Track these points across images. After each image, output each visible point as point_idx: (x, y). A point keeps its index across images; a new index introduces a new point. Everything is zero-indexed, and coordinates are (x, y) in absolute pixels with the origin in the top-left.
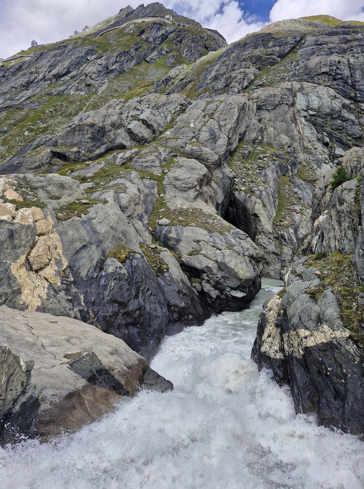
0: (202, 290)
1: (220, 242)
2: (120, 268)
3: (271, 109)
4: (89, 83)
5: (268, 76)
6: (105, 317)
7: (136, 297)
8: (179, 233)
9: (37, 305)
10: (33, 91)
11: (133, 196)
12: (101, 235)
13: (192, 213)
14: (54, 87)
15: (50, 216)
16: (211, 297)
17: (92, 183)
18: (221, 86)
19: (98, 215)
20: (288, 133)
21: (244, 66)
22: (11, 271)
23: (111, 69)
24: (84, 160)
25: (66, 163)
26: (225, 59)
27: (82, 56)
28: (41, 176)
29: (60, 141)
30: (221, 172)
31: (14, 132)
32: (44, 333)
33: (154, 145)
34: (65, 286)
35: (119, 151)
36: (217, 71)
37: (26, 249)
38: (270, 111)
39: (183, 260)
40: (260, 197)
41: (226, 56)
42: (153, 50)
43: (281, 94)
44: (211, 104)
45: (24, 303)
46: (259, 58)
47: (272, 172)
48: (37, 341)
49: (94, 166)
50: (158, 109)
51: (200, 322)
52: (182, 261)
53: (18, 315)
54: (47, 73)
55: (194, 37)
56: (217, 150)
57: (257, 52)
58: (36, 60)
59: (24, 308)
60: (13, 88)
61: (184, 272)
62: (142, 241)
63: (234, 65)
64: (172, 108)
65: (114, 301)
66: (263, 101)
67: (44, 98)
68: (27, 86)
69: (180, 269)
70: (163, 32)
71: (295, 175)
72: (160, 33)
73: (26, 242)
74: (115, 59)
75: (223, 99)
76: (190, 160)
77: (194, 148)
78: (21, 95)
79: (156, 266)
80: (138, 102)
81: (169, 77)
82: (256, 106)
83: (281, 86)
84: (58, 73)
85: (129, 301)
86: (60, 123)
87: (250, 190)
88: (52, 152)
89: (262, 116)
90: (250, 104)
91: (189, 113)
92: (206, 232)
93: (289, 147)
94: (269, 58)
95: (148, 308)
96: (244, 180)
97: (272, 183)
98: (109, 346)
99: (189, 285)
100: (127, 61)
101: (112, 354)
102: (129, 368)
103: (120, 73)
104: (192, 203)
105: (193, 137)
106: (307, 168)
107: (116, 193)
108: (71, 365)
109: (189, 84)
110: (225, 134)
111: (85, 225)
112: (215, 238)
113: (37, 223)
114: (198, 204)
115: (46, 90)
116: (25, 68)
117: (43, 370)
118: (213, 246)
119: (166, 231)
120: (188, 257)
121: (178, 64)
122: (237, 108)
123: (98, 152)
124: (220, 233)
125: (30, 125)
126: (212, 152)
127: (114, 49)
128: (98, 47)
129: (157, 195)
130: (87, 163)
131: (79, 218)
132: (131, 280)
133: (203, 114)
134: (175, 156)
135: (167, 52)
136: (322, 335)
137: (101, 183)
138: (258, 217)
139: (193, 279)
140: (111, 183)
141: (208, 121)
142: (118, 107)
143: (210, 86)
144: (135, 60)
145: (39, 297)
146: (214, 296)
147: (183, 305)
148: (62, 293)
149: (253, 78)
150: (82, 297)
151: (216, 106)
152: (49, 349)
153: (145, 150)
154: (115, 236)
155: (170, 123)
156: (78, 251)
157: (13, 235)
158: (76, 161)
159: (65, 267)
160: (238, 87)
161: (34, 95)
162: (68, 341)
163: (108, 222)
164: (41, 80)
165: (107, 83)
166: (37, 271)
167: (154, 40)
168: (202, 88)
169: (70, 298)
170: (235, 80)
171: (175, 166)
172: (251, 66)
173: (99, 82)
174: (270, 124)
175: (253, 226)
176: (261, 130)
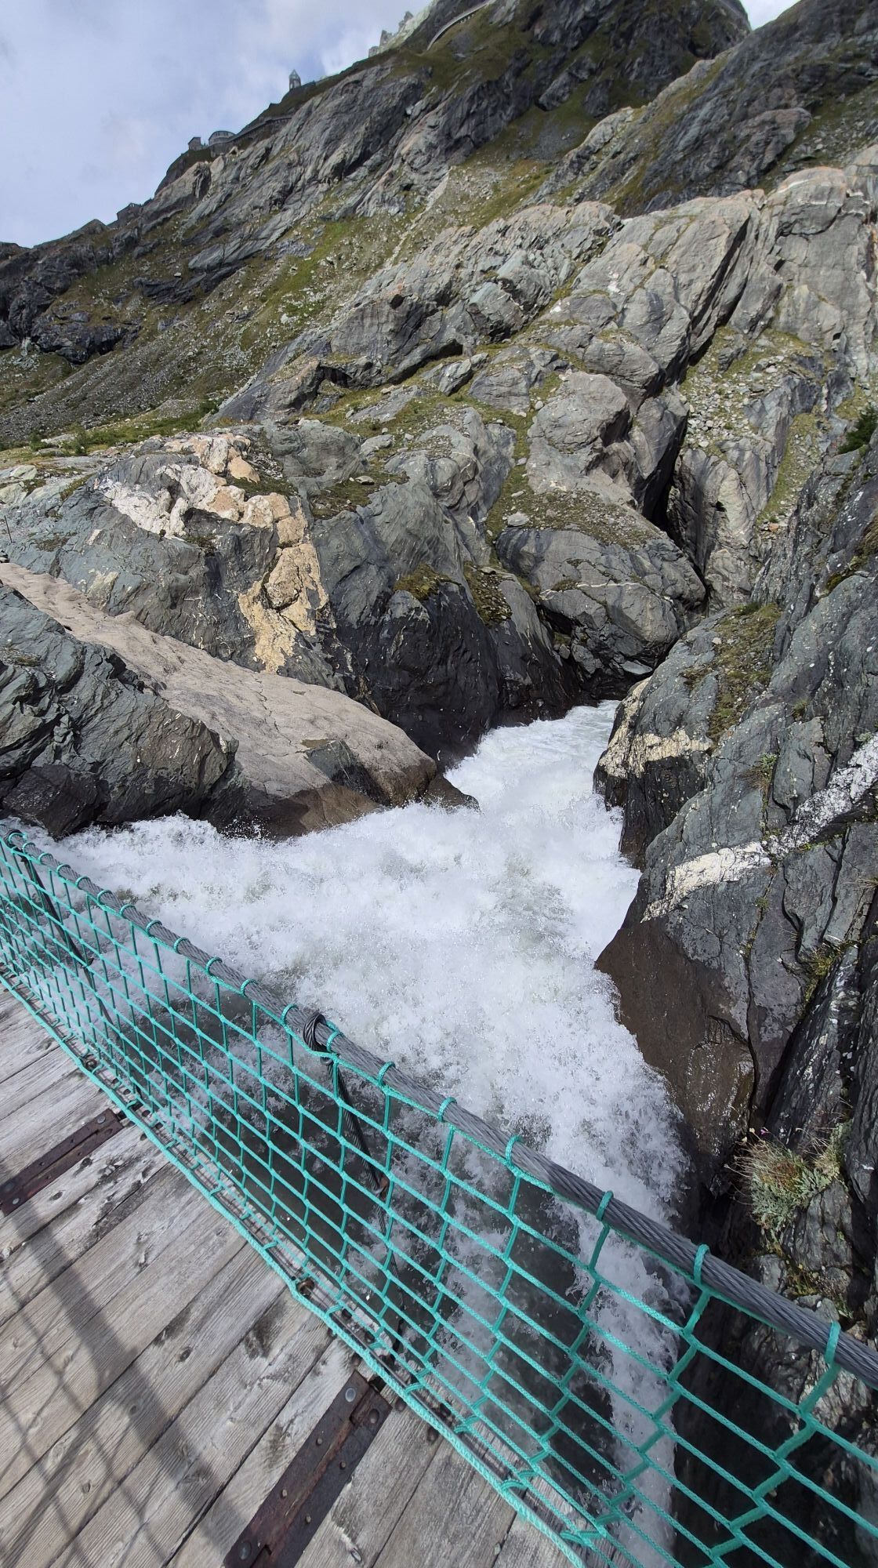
0: (571, 657)
1: (620, 567)
2: (418, 610)
3: (814, 231)
4: (408, 181)
5: (834, 128)
6: (385, 692)
7: (443, 661)
8: (541, 545)
9: (277, 665)
10: (295, 213)
11: (461, 463)
12: (389, 547)
13: (577, 501)
14: (336, 199)
15: (300, 511)
16: (584, 671)
17: (389, 436)
18: (707, 169)
19: (388, 506)
20: (843, 300)
21: (775, 103)
22: (239, 609)
23: (458, 135)
24: (380, 385)
25: (348, 391)
26: (732, 81)
27: (395, 107)
28: (290, 429)
29: (335, 343)
30: (659, 404)
31: (262, 316)
32: (281, 708)
33: (523, 341)
34: (323, 637)
35: (448, 359)
36: (705, 122)
37: (262, 570)
38: (811, 237)
39: (544, 598)
40: (736, 465)
41: (733, 75)
42: (557, 70)
43: (849, 186)
44: (667, 228)
45: (259, 660)
46: (821, 73)
47: (779, 404)
48: (268, 719)
49: (396, 397)
50: (541, 248)
51: (557, 711)
52: (541, 600)
53: (251, 678)
54: (322, 161)
55: (665, 15)
56: (657, 351)
57: (820, 53)
58: (299, 130)
59: (259, 667)
60: (255, 208)
61: (541, 622)
62: (470, 558)
63: (750, 102)
64: (575, 242)
65: (400, 666)
66: (798, 210)
67: (315, 229)
68: (282, 199)
69: (536, 614)
70: (587, 9)
71: (836, 410)
72: (580, 14)
73: (262, 560)
74: (466, 106)
75: (697, 210)
76: (592, 377)
77: (607, 346)
78: (271, 224)
79: (488, 609)
80: (498, 232)
81: (588, 148)
82: (776, 227)
83: (859, 160)
84: (343, 161)
85: (428, 668)
86: (347, 289)
87: (719, 446)
88: (319, 367)
89: (787, 254)
90: (763, 221)
91: (610, 254)
92: (595, 544)
93: (837, 336)
94: (848, 70)
95: (461, 683)
96: (710, 423)
97: (772, 430)
98: (376, 736)
99: (548, 644)
100: (495, 110)
101: (380, 747)
102: (404, 770)
103: (477, 146)
104: (578, 480)
105: (610, 319)
106: (868, 393)
107: (430, 457)
108: (310, 755)
109: (631, 165)
110: (686, 308)
111: (362, 527)
112: (612, 557)
113: (279, 525)
114: (592, 481)
115: (320, 208)
116: (278, 154)
117: (269, 757)
118: (604, 574)
119: (519, 539)
120: (551, 594)
121: (615, 107)
122: (725, 236)
123: (406, 363)
124: (624, 545)
125: (290, 298)
126: (647, 354)
127: (466, 78)
128: (430, 75)
129: (512, 461)
130: (385, 390)
131: (352, 514)
132: (434, 632)
133: (642, 256)
134: (562, 368)
135: (592, 72)
136: (674, 744)
137: (407, 436)
138: (723, 510)
139: (557, 635)
140: (424, 437)
141: (651, 274)
142: (456, 249)
143: (680, 170)
144: (513, 106)
145: (282, 652)
146: (591, 670)
147: (528, 681)
148: (318, 648)
149: (791, 136)
150: (349, 656)
151: (678, 231)
152: (282, 731)
153: (503, 355)
154: (414, 549)
155: (565, 282)
156: (346, 576)
157: (240, 544)
158: (365, 386)
159: (323, 604)
160: (746, 169)
161: (297, 223)
162: (312, 722)
163: (403, 522)
164: (309, 181)
165: (446, 179)
166: (279, 609)
167: (564, 36)
168: (658, 179)
169: (330, 656)
170: (742, 150)
171: (558, 392)
172: (794, 102)
173: (429, 176)
174: (802, 277)
175: (711, 531)
176: (777, 294)
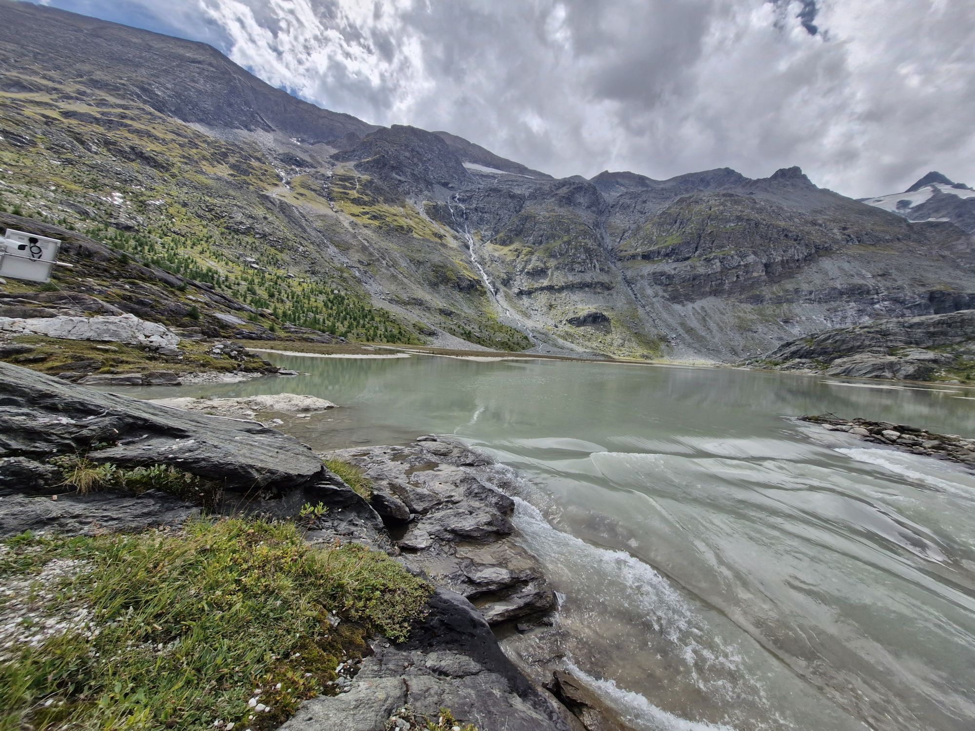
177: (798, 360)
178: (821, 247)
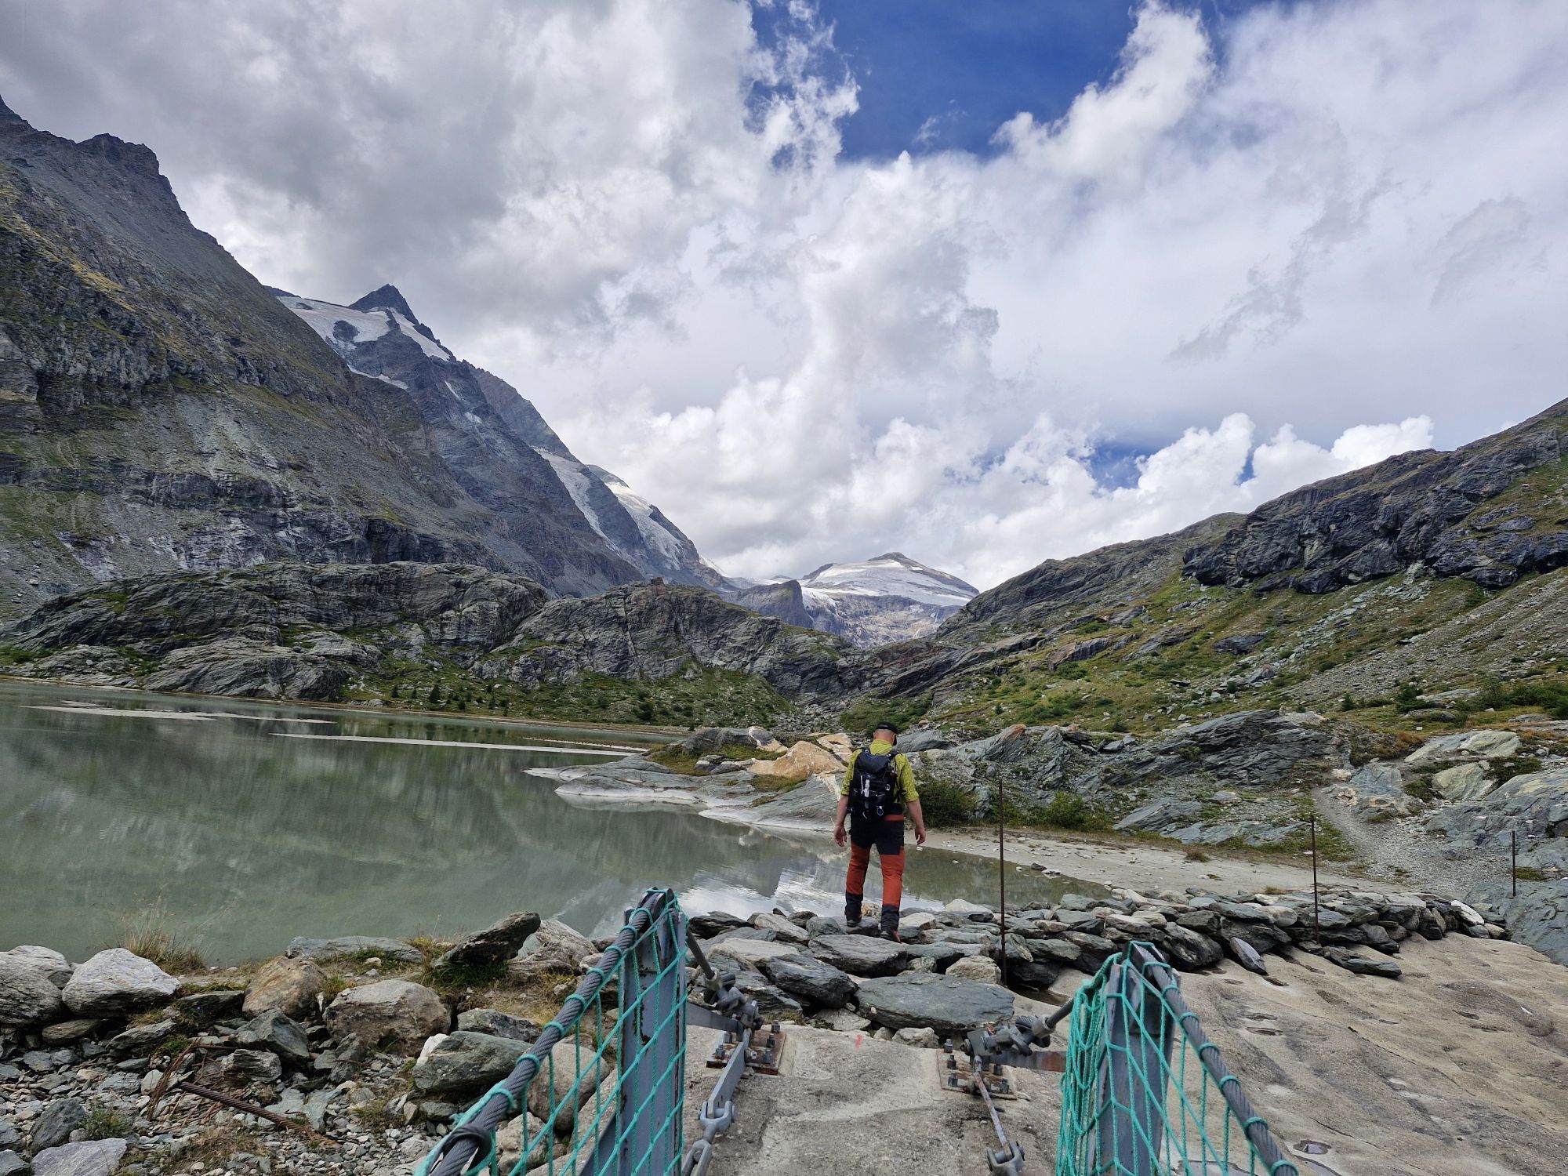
177: (83, 648)
178: (184, 369)
